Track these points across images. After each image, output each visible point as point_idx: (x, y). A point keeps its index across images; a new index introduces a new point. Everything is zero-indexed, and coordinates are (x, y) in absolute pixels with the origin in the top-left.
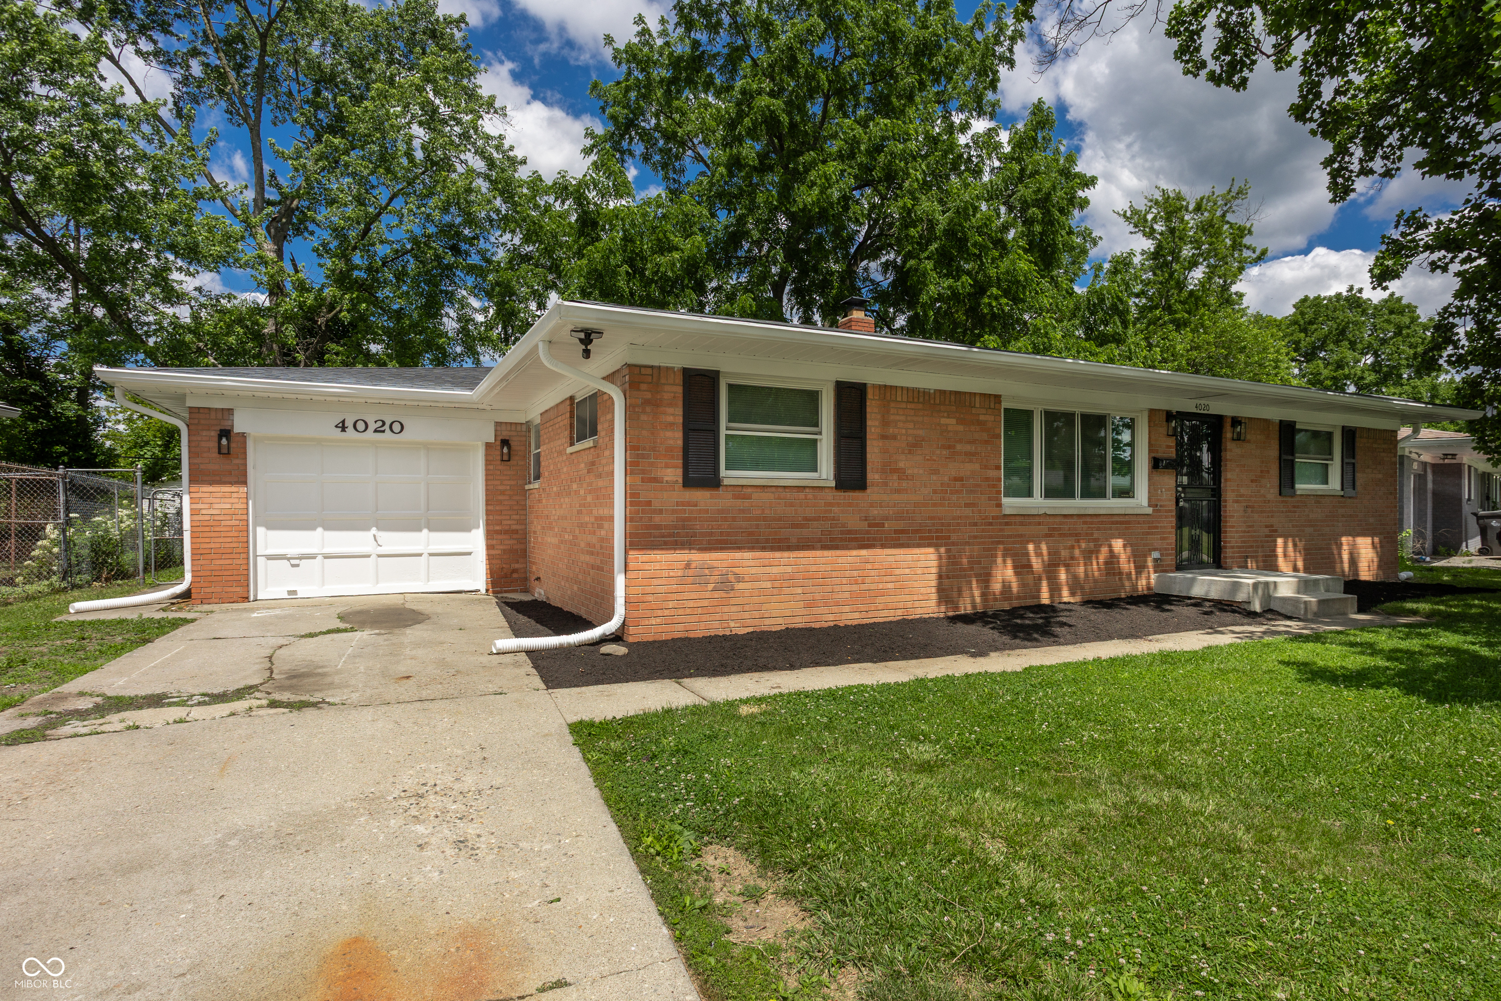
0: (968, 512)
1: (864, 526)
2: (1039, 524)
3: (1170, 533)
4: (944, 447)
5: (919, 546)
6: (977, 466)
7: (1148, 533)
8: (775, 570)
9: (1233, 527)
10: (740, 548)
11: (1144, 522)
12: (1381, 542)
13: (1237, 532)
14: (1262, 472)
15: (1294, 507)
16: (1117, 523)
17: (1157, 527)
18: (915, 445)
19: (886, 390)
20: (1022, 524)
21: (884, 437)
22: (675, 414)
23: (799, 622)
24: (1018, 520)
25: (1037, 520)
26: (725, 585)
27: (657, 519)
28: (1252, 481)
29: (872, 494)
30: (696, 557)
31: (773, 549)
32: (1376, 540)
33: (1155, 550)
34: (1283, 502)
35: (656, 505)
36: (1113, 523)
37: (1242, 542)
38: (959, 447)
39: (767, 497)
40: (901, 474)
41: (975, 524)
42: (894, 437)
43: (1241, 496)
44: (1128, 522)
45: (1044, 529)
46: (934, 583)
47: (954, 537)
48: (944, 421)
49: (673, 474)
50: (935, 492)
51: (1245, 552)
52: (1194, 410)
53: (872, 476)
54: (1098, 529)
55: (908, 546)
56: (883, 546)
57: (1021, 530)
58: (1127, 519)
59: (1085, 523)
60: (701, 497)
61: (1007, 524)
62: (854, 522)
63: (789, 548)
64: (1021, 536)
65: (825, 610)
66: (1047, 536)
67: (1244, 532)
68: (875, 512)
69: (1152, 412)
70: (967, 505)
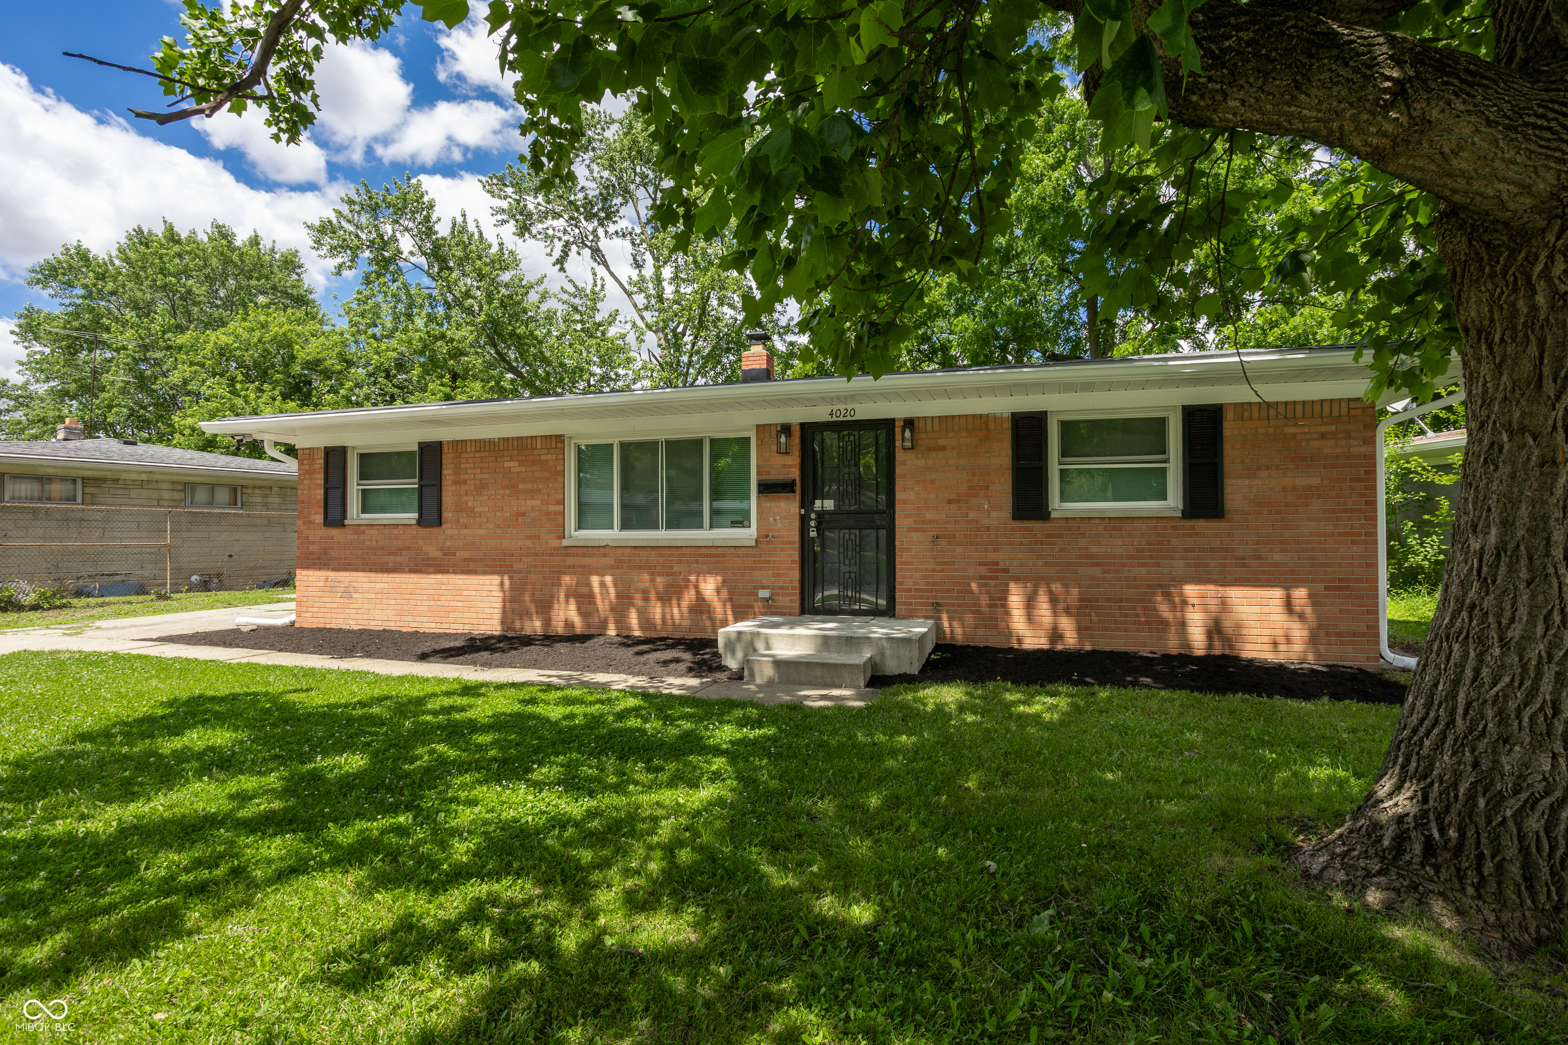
0: (528, 543)
1: (439, 554)
2: (605, 555)
3: (789, 569)
4: (507, 487)
5: (485, 573)
6: (538, 502)
7: (753, 569)
8: (378, 586)
9: (907, 563)
10: (356, 570)
11: (746, 556)
12: (1311, 596)
13: (916, 570)
14: (970, 488)
15: (1049, 536)
16: (707, 556)
17: (768, 562)
18: (482, 488)
19: (456, 443)
20: (584, 555)
21: (456, 483)
22: (320, 479)
23: (392, 626)
24: (580, 551)
25: (602, 551)
26: (347, 593)
27: (311, 548)
28: (950, 502)
29: (448, 529)
30: (331, 574)
31: (377, 571)
32: (1300, 594)
33: (763, 588)
34: (1020, 529)
35: (311, 539)
36: (699, 556)
37: (927, 584)
38: (521, 486)
39: (373, 532)
40: (470, 512)
41: (536, 555)
42: (465, 482)
43: (924, 522)
44: (724, 556)
45: (610, 561)
46: (500, 605)
47: (516, 566)
48: (506, 464)
49: (319, 518)
50: (499, 526)
51: (935, 597)
52: (829, 419)
53: (447, 515)
54: (680, 562)
55: (475, 572)
56: (455, 573)
57: (586, 561)
58: (720, 551)
59: (661, 555)
60: (334, 532)
61: (568, 555)
62: (433, 552)
63: (388, 571)
64: (584, 566)
65: (410, 619)
66: (613, 567)
67: (934, 570)
68: (448, 543)
69: (761, 429)
70: (528, 538)
